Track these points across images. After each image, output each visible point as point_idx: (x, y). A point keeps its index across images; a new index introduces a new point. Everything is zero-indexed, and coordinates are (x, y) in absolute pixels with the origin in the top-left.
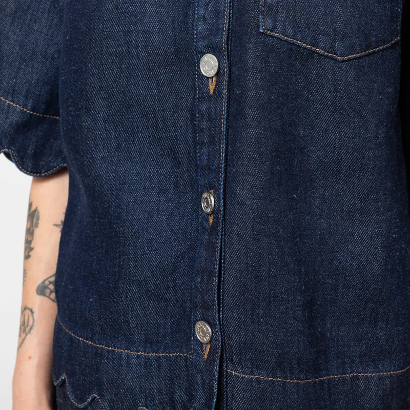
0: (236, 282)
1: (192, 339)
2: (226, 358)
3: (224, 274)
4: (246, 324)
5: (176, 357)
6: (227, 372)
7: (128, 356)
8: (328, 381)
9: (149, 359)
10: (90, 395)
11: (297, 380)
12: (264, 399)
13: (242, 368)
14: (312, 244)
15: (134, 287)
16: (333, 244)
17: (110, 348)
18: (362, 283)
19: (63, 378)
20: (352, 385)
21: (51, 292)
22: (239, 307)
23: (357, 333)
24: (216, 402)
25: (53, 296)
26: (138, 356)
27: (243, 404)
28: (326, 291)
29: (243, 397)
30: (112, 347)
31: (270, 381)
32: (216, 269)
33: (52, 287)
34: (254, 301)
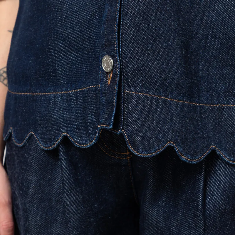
0: (132, 23)
1: (100, 72)
2: (124, 83)
3: (123, 18)
4: (138, 55)
5: (89, 89)
6: (124, 92)
7: (55, 96)
8: (200, 107)
9: (69, 95)
10: (28, 134)
11: (176, 100)
12: (151, 112)
13: (135, 88)
14: (188, 3)
15: (60, 43)
16: (203, 5)
17: (43, 94)
18: (225, 34)
19: (10, 131)
20: (218, 113)
21: (5, 79)
22: (133, 42)
23: (222, 74)
24: (116, 112)
25: (6, 82)
26: (62, 95)
27: (135, 114)
28: (199, 40)
29: (135, 109)
30: (44, 93)
31: (155, 98)
32: (117, 15)
33: (5, 75)
34: (145, 38)
